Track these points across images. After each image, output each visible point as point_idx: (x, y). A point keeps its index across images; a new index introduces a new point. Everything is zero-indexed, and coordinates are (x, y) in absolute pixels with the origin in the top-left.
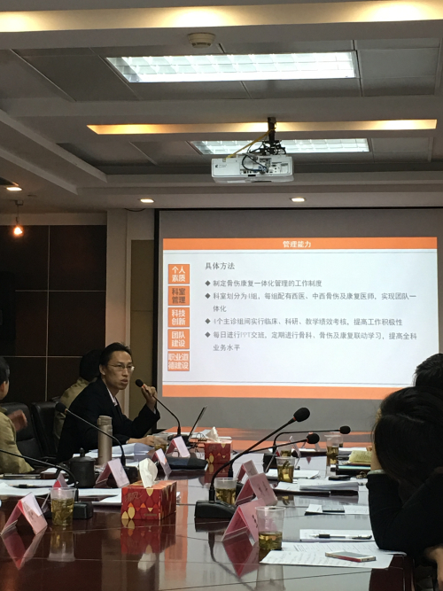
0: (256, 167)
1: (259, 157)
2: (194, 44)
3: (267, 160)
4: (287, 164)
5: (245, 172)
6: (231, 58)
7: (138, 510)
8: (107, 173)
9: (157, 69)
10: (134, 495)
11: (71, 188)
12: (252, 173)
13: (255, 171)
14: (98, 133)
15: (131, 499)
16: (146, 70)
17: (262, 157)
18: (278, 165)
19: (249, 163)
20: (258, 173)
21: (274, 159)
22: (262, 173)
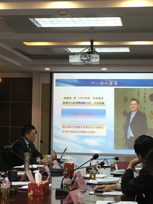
0: (86, 59)
1: (87, 55)
2: (60, 15)
3: (90, 56)
4: (97, 58)
5: (82, 61)
6: (76, 19)
7: (34, 192)
8: (32, 59)
9: (48, 22)
10: (33, 186)
11: (18, 64)
12: (84, 61)
13: (86, 60)
14: (28, 45)
15: (31, 188)
16: (44, 23)
17: (88, 55)
18: (94, 58)
19: (84, 57)
20: (87, 61)
21: (93, 56)
22: (88, 61)
